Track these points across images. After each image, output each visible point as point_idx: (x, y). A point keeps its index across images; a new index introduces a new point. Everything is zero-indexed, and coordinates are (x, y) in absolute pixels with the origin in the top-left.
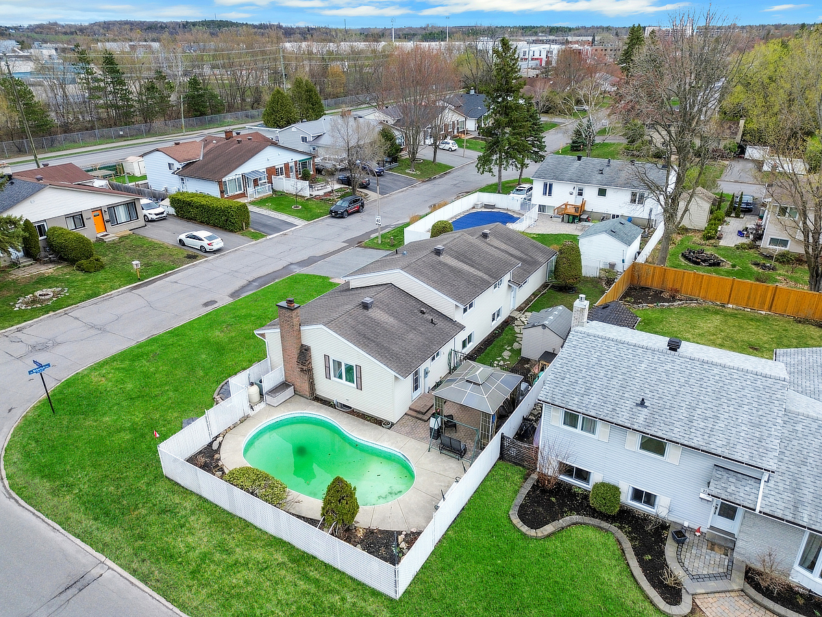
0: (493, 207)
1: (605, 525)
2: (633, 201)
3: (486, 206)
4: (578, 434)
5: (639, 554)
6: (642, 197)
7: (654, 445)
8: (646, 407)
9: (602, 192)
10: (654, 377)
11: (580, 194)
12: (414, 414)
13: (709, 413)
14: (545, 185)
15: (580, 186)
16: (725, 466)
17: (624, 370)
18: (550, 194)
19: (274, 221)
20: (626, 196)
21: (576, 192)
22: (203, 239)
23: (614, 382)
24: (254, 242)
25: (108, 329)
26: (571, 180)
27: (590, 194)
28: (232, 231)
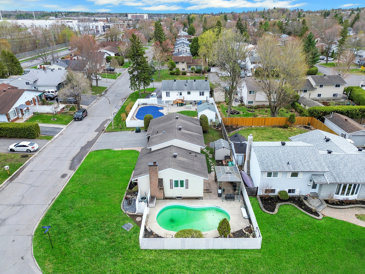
0: (146, 104)
1: (287, 203)
2: (201, 95)
3: (143, 104)
4: (272, 179)
5: (301, 207)
6: (203, 93)
7: (295, 174)
8: (290, 164)
9: (189, 93)
10: (286, 155)
11: (181, 95)
12: (206, 191)
13: (306, 161)
14: (167, 93)
15: (181, 91)
16: (315, 174)
17: (277, 155)
18: (169, 96)
19: (48, 128)
20: (198, 93)
21: (179, 94)
22: (28, 146)
23: (277, 159)
24: (50, 141)
25: (24, 204)
26: (176, 90)
27: (185, 94)
28: (34, 138)
